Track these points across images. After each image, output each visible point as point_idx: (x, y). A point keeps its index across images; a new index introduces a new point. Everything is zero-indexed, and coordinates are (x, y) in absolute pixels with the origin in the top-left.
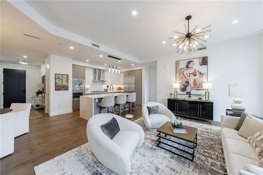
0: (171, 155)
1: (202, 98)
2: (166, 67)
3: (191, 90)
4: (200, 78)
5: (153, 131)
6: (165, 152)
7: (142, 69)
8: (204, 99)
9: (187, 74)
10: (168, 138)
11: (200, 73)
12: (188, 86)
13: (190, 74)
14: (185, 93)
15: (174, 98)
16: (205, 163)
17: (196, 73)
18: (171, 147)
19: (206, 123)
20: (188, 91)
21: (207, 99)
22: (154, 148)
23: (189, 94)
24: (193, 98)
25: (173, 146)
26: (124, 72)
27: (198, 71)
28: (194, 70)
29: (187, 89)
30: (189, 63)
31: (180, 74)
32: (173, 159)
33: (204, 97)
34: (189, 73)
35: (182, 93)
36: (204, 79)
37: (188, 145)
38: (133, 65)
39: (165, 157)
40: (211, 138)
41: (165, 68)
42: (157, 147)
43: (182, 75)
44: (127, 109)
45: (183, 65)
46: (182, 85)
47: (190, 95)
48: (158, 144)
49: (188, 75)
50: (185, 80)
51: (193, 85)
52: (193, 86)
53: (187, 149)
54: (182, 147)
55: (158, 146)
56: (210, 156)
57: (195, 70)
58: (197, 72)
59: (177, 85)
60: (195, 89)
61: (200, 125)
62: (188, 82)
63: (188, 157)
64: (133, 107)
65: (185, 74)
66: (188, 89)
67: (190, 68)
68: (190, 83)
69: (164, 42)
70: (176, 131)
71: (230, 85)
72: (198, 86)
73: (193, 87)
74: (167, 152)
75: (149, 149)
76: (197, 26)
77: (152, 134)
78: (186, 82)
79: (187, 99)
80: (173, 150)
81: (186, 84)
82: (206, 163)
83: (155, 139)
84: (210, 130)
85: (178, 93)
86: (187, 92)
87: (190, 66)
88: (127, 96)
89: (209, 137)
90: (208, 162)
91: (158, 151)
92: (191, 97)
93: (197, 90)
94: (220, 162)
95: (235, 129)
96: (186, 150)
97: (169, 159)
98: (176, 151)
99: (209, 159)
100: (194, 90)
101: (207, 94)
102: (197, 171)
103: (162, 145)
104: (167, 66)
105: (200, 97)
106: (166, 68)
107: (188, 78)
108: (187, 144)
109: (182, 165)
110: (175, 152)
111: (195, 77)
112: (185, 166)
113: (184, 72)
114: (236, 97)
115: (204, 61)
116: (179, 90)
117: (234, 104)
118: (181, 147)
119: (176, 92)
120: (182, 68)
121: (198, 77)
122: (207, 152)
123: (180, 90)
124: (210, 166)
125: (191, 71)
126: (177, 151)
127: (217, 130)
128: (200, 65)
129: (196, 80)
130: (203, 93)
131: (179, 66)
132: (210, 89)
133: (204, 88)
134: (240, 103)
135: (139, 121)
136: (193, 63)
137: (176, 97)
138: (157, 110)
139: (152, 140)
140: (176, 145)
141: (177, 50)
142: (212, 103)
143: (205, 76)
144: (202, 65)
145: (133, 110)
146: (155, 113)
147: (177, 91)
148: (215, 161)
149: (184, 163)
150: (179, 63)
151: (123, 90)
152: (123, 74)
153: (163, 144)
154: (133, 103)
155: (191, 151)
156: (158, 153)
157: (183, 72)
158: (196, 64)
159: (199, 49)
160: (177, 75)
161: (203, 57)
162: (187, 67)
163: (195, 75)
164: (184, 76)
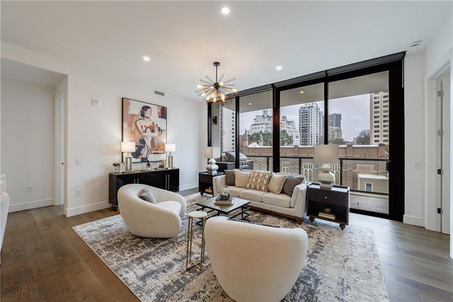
1: (164, 166)
3: (148, 155)
4: (158, 135)
8: (167, 167)
9: (142, 127)
12: (143, 148)
13: (147, 128)
17: (154, 127)
20: (144, 156)
21: (171, 166)
23: (145, 161)
24: (154, 168)
28: (151, 122)
29: (142, 153)
31: (130, 125)
33: (167, 163)
34: (145, 126)
36: (163, 138)
47: (148, 164)
49: (144, 129)
50: (138, 136)
52: (150, 147)
57: (153, 123)
58: (156, 126)
62: (143, 142)
65: (139, 126)
66: (144, 153)
67: (147, 118)
68: (146, 142)
72: (156, 148)
73: (150, 150)
78: (140, 140)
81: (140, 144)
86: (142, 159)
93: (155, 155)
100: (151, 154)
104: (99, 101)
105: (161, 164)
106: (99, 104)
107: (144, 134)
111: (153, 135)
113: (138, 123)
115: (163, 113)
131: (127, 109)
136: (151, 112)
137: (129, 169)
142: (178, 170)
143: (164, 133)
144: (161, 118)
150: (129, 104)
157: (136, 123)
158: (154, 114)
159: (156, 92)
160: (125, 125)
161: (163, 107)
162: (143, 115)
163: (153, 131)
164: (138, 130)
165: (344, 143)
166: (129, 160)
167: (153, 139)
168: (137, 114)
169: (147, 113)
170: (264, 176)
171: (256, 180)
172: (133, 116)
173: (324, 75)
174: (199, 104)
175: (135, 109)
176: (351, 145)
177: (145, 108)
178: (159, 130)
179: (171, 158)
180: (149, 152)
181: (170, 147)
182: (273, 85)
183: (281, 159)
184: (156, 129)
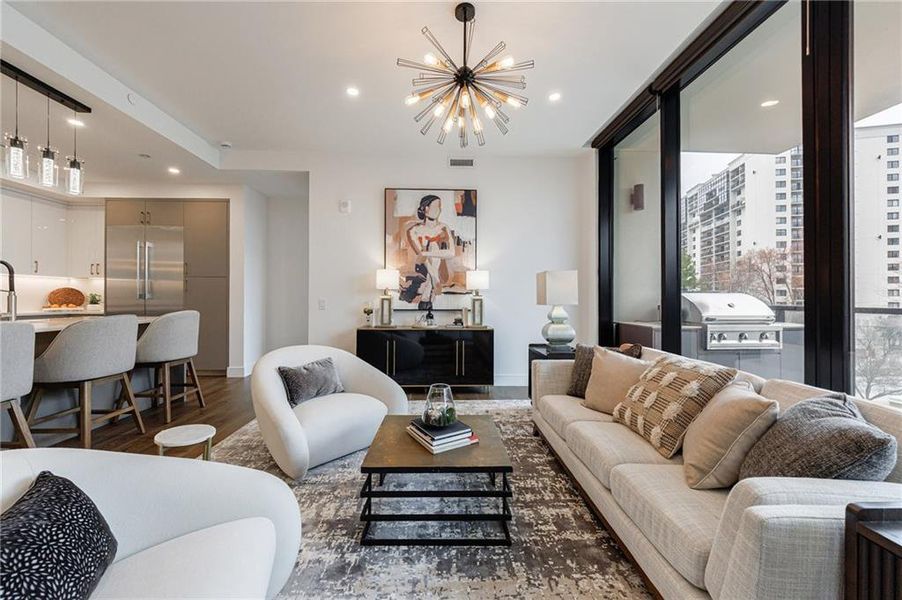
0: (437, 560)
1: (464, 321)
2: (345, 205)
3: (433, 295)
4: (456, 254)
5: (320, 478)
6: (406, 560)
7: (228, 201)
8: (470, 324)
9: (420, 239)
10: (392, 489)
11: (458, 241)
12: (423, 281)
13: (430, 240)
14: (414, 305)
15: (379, 324)
16: (541, 531)
17: (447, 237)
18: (420, 523)
19: (477, 395)
20: (425, 297)
21: (477, 320)
22: (352, 558)
23: (426, 307)
24: (440, 322)
25: (423, 513)
26: (107, 200)
27: (453, 232)
28: (440, 228)
29: (420, 291)
30: (427, 201)
31: (397, 238)
32: (449, 571)
33: (470, 315)
34: (427, 238)
35: (405, 305)
36: (467, 260)
37: (468, 489)
38: (174, 171)
39: (415, 583)
40: (513, 439)
41: (343, 209)
42: (364, 551)
43: (403, 243)
44: (140, 405)
45: (407, 206)
46: (404, 279)
47: (429, 314)
48: (366, 532)
49: (425, 242)
50: (413, 259)
51: (436, 278)
52: (438, 280)
53: (471, 506)
54: (455, 502)
55: (367, 542)
56: (539, 497)
57: (444, 229)
58: (450, 235)
59: (390, 278)
60: (444, 290)
61: (467, 405)
62: (422, 269)
63: (489, 534)
64: (177, 386)
65: (414, 238)
66: (425, 291)
67: (430, 219)
68: (428, 269)
69: (353, 92)
70: (442, 445)
71: (545, 272)
72: (452, 281)
73: (438, 285)
74: (415, 551)
75: (328, 578)
76: (502, 46)
77: (321, 494)
78: (417, 266)
79: (425, 325)
80: (432, 529)
81: (416, 274)
82: (543, 528)
83: (341, 513)
84: (498, 414)
85: (394, 306)
86: (421, 303)
87: (431, 211)
88: (142, 328)
89: (506, 436)
90: (546, 523)
91: (376, 568)
92: (432, 318)
93: (448, 295)
94: (568, 506)
95: (570, 394)
96: (474, 511)
97: (435, 582)
98: (442, 528)
99: (545, 512)
100: (439, 294)
101: (477, 304)
102: (540, 576)
103: (383, 530)
104: (349, 202)
105: (459, 316)
106: (349, 208)
107: (424, 254)
108: (464, 485)
109: (488, 580)
110: (445, 536)
111: (445, 253)
112: (499, 578)
113: (412, 232)
114: (554, 306)
115: (468, 204)
116: (396, 296)
117: (553, 326)
118: (453, 507)
119: (386, 303)
120: (406, 219)
121: (453, 254)
122: (527, 490)
123: (399, 295)
124: (558, 533)
125: (431, 230)
126: (448, 530)
127: (510, 410)
128: (459, 214)
129: (447, 262)
130: (465, 302)
131: (393, 209)
132: (483, 291)
133: (468, 288)
134: (562, 323)
135: (232, 448)
136: (440, 205)
137: (386, 321)
138: (329, 376)
139: (328, 522)
140: (432, 506)
141: (423, 122)
142: (490, 333)
143: (470, 249)
144: (462, 215)
145: (177, 405)
146: (318, 394)
147: (390, 300)
148: (557, 510)
149: (491, 565)
150: (395, 199)
151: (94, 301)
152: (103, 213)
153: (384, 524)
154: (177, 369)
155: (490, 507)
156: (383, 578)
157: (408, 232)
159: (455, 162)
160: (389, 240)
161: (467, 191)
162: (422, 215)
163: (443, 246)
164: (413, 246)
167: (443, 262)
168: (411, 214)
172: (404, 220)
180: (435, 290)
181: (475, 280)
184: (451, 240)
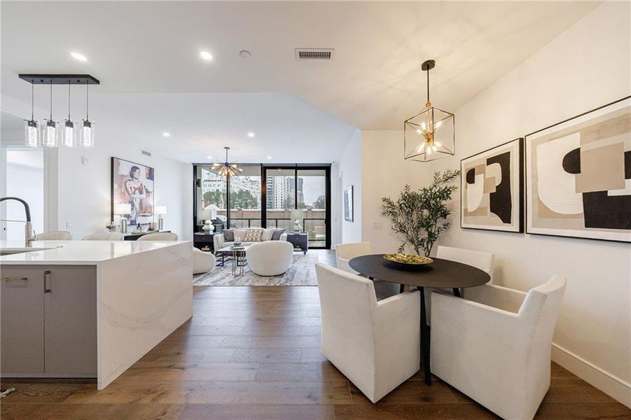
4: (147, 197)
9: (131, 188)
12: (132, 210)
13: (136, 189)
17: (142, 189)
20: (133, 218)
21: (161, 228)
23: (134, 224)
27: (145, 186)
28: (139, 183)
34: (134, 188)
36: (151, 201)
45: (126, 169)
49: (133, 190)
50: (128, 198)
51: (138, 209)
57: (141, 185)
58: (144, 188)
60: (141, 214)
62: (132, 203)
65: (128, 187)
66: (133, 215)
67: (135, 178)
68: (135, 204)
73: (139, 212)
78: (130, 202)
86: (132, 221)
93: (143, 217)
100: (139, 217)
107: (133, 196)
111: (142, 196)
113: (127, 184)
115: (151, 174)
121: (145, 197)
125: (136, 184)
128: (147, 178)
131: (118, 169)
136: (139, 171)
137: (124, 231)
143: (151, 195)
147: (125, 220)
150: (119, 164)
158: (142, 174)
159: (144, 152)
160: (115, 186)
161: (151, 168)
162: (132, 176)
163: (141, 193)
164: (128, 192)
165: (305, 207)
166: (124, 222)
167: (141, 200)
168: (126, 174)
169: (136, 175)
170: (258, 231)
171: (253, 235)
172: (123, 176)
173: (295, 165)
174: (183, 165)
175: (124, 169)
176: (310, 210)
177: (134, 169)
178: (147, 192)
179: (161, 221)
180: (138, 215)
181: (159, 210)
182: (261, 164)
183: (267, 221)
184: (144, 190)
